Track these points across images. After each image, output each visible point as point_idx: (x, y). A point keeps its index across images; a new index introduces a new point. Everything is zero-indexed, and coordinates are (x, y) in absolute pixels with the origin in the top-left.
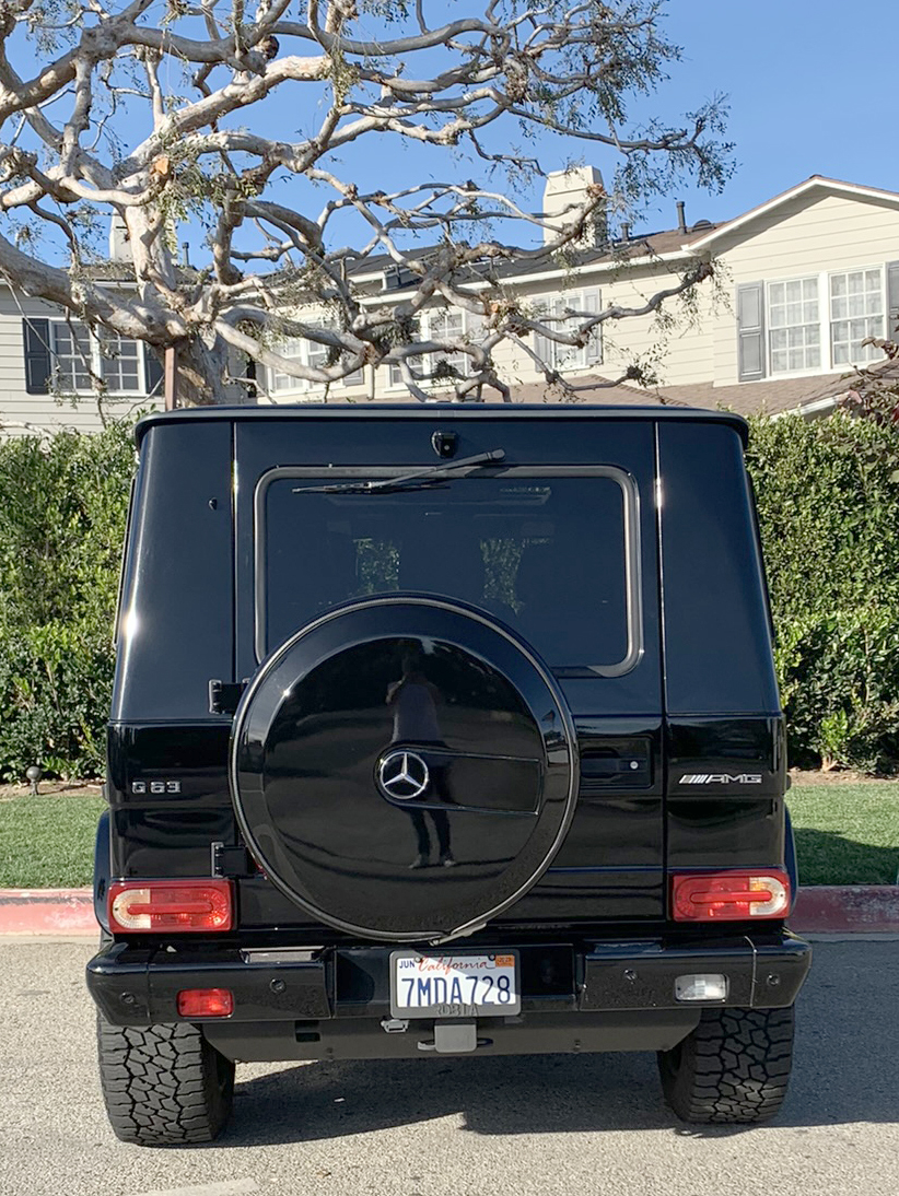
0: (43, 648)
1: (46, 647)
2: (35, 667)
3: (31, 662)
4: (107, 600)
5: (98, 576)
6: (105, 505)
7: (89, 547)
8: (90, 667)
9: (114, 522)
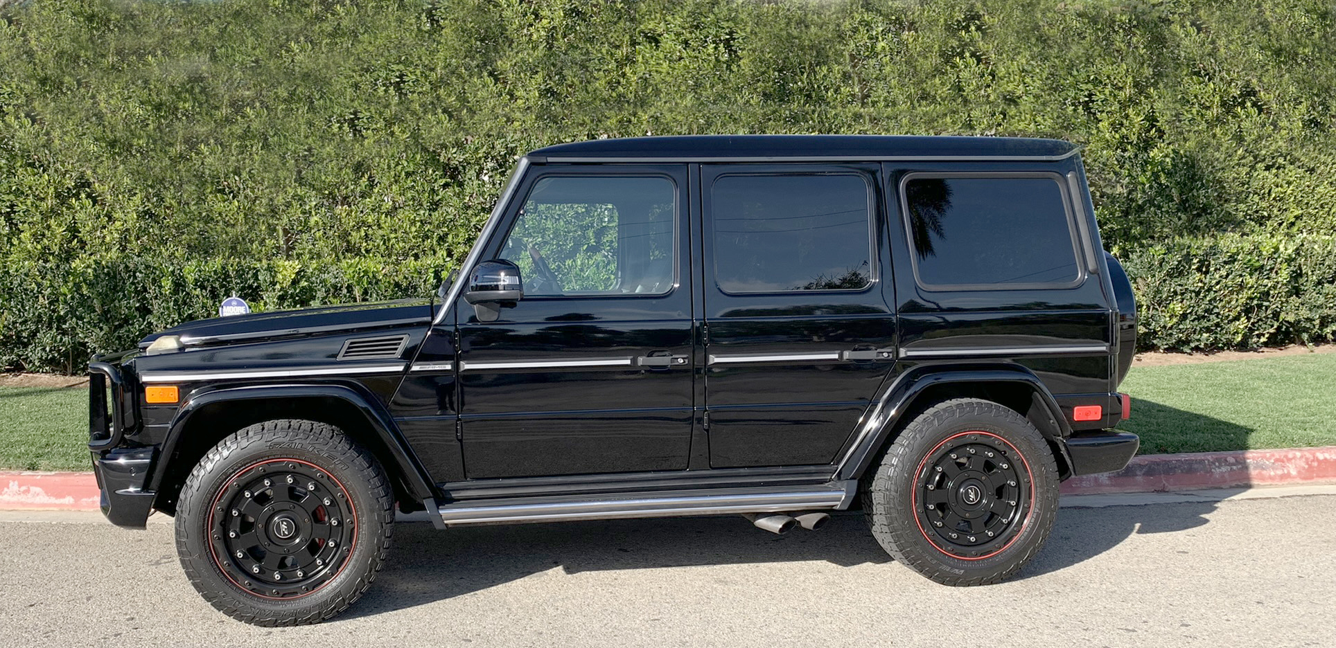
0: (354, 276)
1: (356, 275)
2: (345, 291)
3: (341, 287)
4: (389, 240)
5: (382, 222)
6: (389, 167)
7: (376, 199)
8: (393, 291)
9: (396, 181)
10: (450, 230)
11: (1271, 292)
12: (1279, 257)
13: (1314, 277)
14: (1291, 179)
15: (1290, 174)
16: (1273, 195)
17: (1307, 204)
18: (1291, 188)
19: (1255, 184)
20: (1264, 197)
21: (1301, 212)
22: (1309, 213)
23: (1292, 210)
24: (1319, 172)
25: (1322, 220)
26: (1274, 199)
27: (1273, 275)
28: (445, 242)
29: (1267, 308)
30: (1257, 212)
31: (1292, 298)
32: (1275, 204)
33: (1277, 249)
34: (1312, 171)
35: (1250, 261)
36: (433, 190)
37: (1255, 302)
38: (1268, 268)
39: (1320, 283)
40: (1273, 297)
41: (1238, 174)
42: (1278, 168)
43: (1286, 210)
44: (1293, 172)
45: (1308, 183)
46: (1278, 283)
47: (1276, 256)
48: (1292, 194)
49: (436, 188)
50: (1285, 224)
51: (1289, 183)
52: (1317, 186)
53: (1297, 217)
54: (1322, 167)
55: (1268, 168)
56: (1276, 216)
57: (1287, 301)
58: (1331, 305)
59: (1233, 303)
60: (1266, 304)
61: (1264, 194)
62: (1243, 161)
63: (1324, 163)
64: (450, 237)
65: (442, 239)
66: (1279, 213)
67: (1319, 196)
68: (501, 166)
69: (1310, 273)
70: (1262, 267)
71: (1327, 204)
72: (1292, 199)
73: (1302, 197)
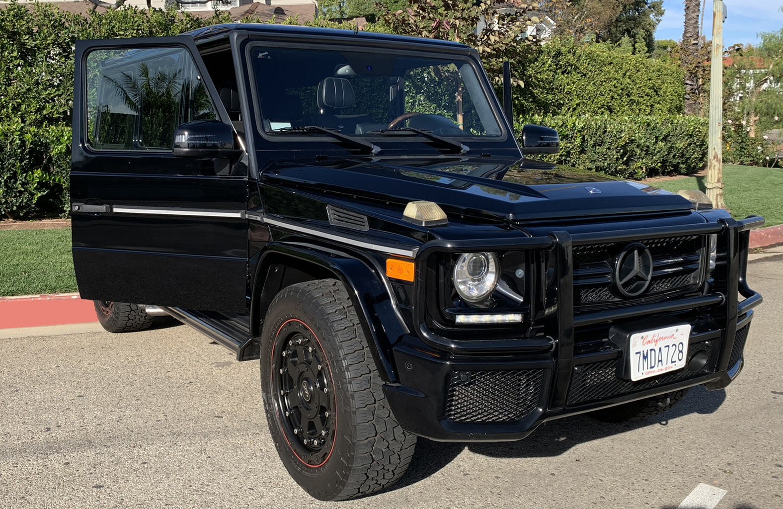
10: (23, 101)
11: (571, 152)
12: (576, 129)
13: (592, 142)
14: (575, 80)
15: (574, 77)
16: (566, 91)
17: (582, 96)
18: (575, 86)
19: (557, 83)
20: (561, 92)
21: (579, 101)
22: (583, 102)
23: (575, 100)
24: (588, 76)
25: (589, 107)
26: (566, 93)
27: (573, 141)
28: (19, 111)
29: (569, 161)
30: (557, 101)
31: (581, 155)
32: (566, 96)
33: (574, 124)
34: (585, 75)
35: (561, 131)
36: (8, 68)
37: (564, 158)
38: (570, 136)
39: (594, 146)
40: (572, 155)
41: (548, 76)
42: (568, 73)
43: (571, 100)
44: (576, 76)
45: (583, 83)
46: (575, 145)
47: (574, 129)
48: (575, 90)
49: (11, 67)
50: (571, 109)
51: (574, 83)
52: (587, 85)
53: (578, 105)
54: (590, 74)
55: (563, 73)
56: (567, 104)
57: (579, 157)
58: (601, 160)
59: (552, 158)
60: (568, 159)
61: (561, 89)
62: (550, 68)
63: (591, 71)
64: (23, 107)
65: (16, 109)
66: (568, 102)
67: (588, 91)
68: (64, 51)
69: (589, 140)
70: (567, 135)
71: (592, 96)
72: (575, 93)
73: (580, 92)
